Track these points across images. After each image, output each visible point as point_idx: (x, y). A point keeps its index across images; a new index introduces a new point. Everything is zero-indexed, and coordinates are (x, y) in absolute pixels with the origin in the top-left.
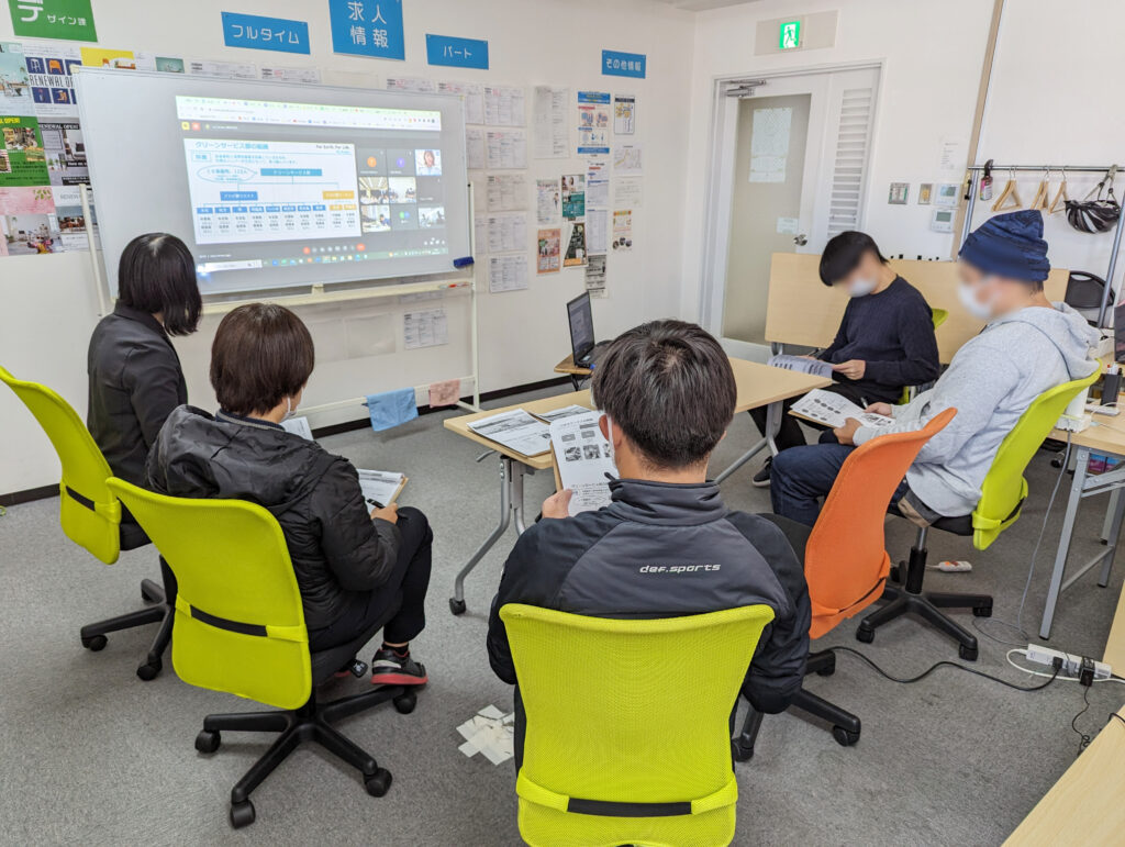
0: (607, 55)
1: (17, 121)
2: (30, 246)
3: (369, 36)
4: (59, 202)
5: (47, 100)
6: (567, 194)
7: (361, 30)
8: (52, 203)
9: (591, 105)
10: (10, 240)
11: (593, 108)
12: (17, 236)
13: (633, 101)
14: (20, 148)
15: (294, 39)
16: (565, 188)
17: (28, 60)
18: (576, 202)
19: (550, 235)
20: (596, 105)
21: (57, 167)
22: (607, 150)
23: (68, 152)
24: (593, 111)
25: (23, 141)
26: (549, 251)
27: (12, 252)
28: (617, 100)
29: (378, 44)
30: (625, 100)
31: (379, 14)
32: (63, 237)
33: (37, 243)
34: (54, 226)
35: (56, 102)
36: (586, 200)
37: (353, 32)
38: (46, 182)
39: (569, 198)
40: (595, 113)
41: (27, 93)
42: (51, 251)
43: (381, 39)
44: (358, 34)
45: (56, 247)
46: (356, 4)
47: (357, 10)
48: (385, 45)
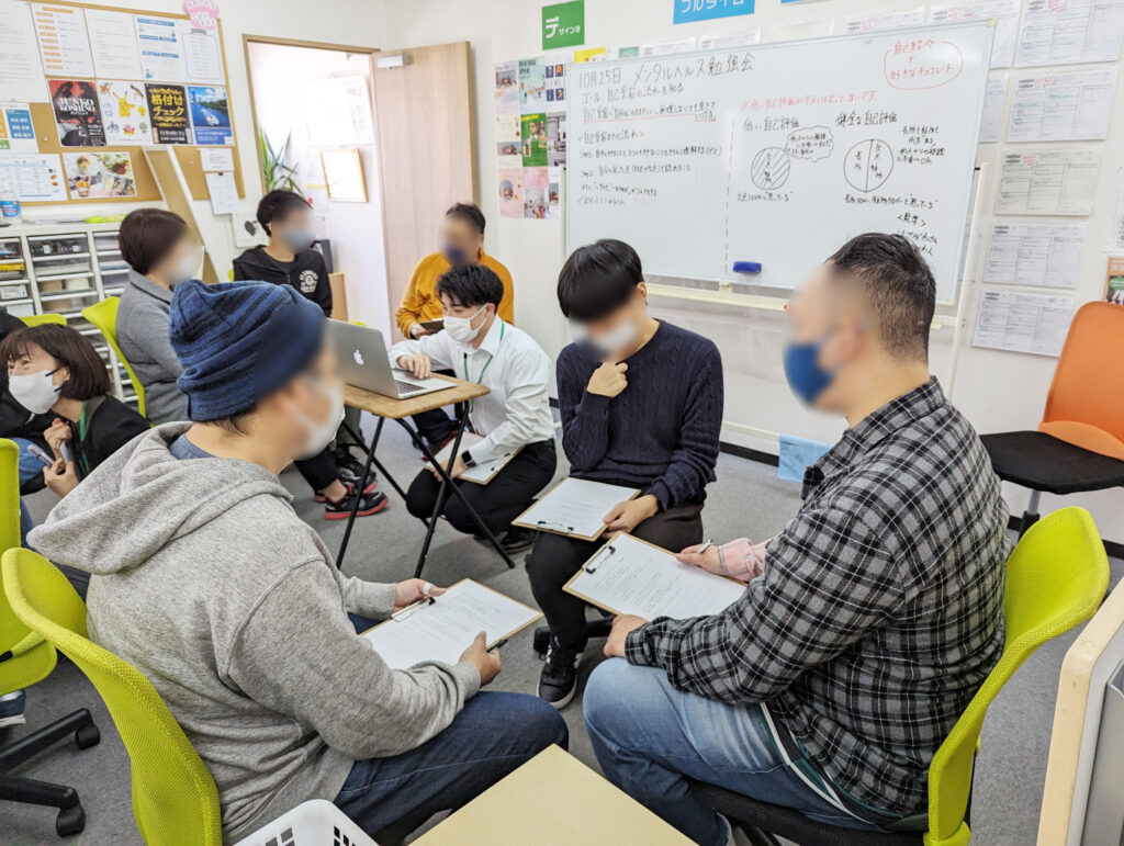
1: (537, 117)
2: (534, 212)
4: (552, 180)
5: (552, 99)
8: (547, 180)
10: (526, 206)
12: (529, 204)
14: (536, 137)
17: (547, 68)
21: (553, 151)
23: (559, 140)
25: (538, 133)
27: (526, 215)
32: (551, 207)
33: (537, 210)
34: (547, 199)
35: (558, 99)
38: (545, 163)
41: (544, 94)
42: (543, 217)
45: (546, 215)
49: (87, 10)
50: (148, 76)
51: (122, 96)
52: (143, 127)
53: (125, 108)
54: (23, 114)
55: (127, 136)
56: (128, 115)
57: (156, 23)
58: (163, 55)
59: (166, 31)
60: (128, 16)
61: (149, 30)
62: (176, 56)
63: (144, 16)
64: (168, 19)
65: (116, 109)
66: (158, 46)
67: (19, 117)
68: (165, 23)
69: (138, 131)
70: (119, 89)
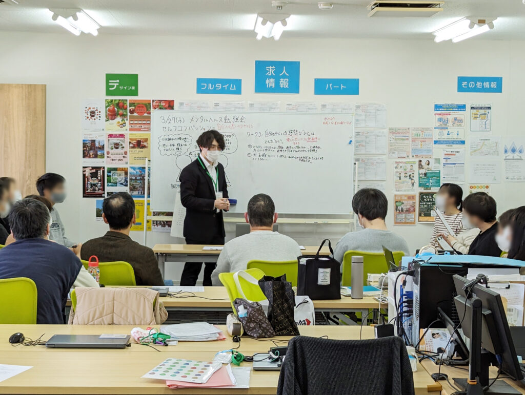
0: (461, 80)
3: (277, 83)
6: (423, 171)
9: (447, 112)
11: (450, 114)
13: (489, 108)
15: (233, 87)
16: (421, 166)
18: (432, 177)
19: (406, 198)
20: (451, 113)
22: (463, 142)
24: (448, 116)
26: (405, 209)
28: (472, 108)
29: (282, 86)
30: (481, 108)
31: (284, 71)
36: (442, 176)
37: (267, 81)
39: (425, 174)
40: (451, 118)
43: (284, 83)
44: (271, 83)
46: (271, 67)
47: (271, 70)
48: (287, 86)
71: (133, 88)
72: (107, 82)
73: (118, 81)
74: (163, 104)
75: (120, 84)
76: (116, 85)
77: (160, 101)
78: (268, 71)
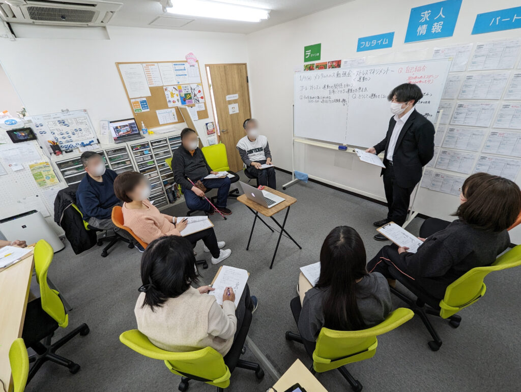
3: (429, 29)
7: (425, 27)
15: (386, 42)
29: (434, 31)
31: (441, 13)
37: (419, 29)
43: (437, 28)
44: (422, 30)
46: (426, 12)
47: (426, 15)
48: (439, 31)
49: (159, 64)
50: (178, 83)
51: (171, 91)
52: (178, 100)
53: (172, 95)
54: (145, 101)
55: (174, 104)
56: (173, 97)
57: (179, 65)
58: (182, 75)
59: (182, 67)
60: (171, 64)
61: (178, 67)
62: (186, 75)
63: (175, 63)
64: (182, 63)
65: (170, 96)
66: (180, 73)
67: (143, 102)
68: (182, 65)
69: (177, 102)
70: (170, 89)
71: (318, 54)
72: (305, 53)
73: (310, 51)
74: (334, 64)
75: (312, 53)
76: (309, 54)
77: (333, 62)
78: (422, 17)
